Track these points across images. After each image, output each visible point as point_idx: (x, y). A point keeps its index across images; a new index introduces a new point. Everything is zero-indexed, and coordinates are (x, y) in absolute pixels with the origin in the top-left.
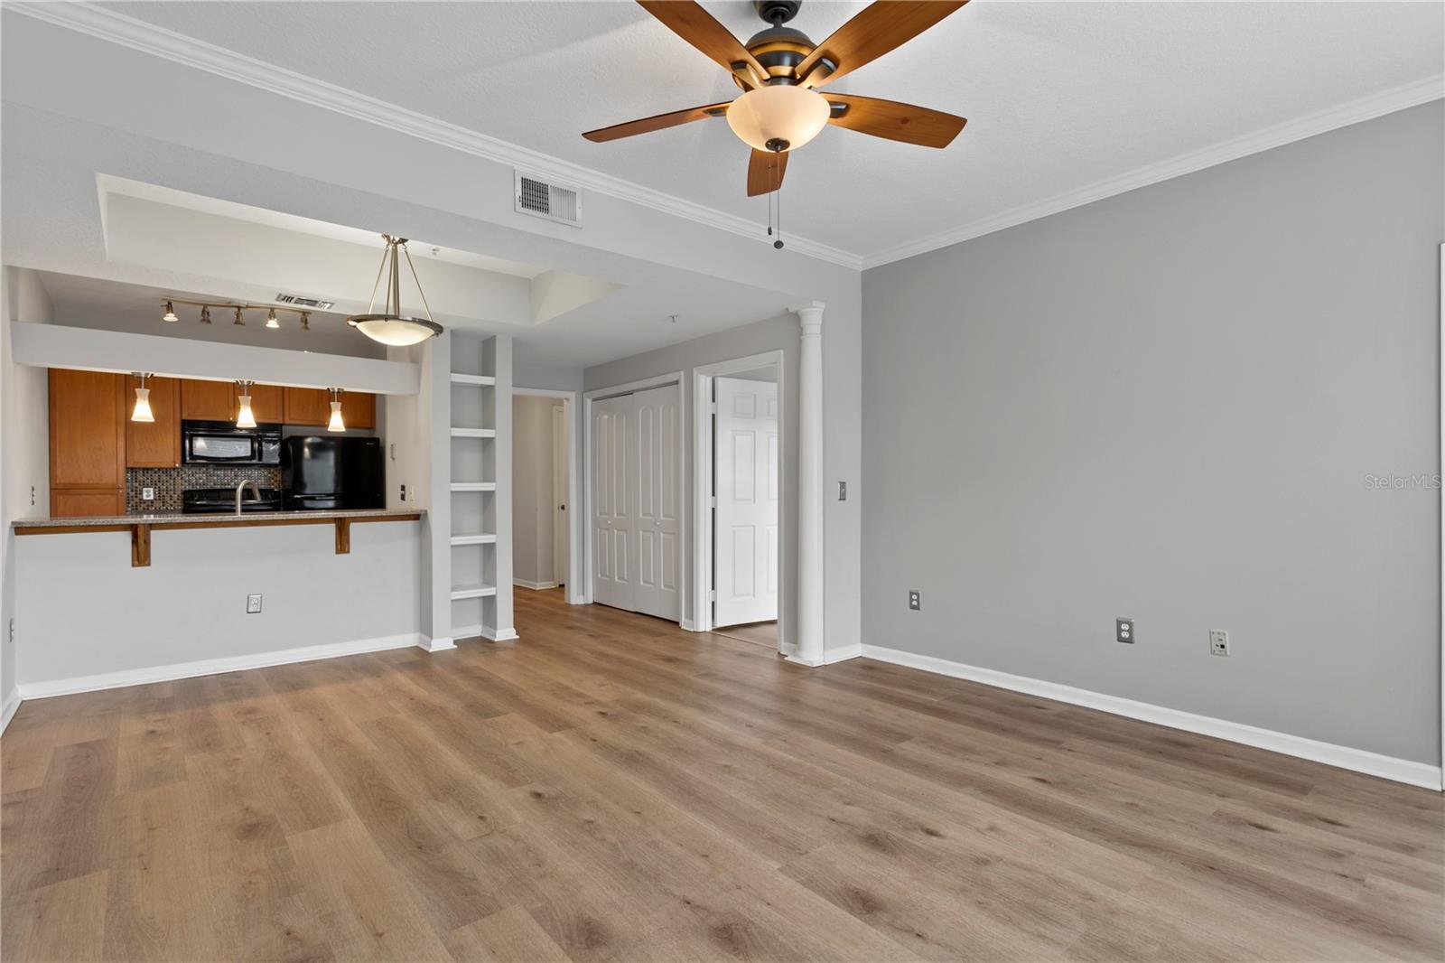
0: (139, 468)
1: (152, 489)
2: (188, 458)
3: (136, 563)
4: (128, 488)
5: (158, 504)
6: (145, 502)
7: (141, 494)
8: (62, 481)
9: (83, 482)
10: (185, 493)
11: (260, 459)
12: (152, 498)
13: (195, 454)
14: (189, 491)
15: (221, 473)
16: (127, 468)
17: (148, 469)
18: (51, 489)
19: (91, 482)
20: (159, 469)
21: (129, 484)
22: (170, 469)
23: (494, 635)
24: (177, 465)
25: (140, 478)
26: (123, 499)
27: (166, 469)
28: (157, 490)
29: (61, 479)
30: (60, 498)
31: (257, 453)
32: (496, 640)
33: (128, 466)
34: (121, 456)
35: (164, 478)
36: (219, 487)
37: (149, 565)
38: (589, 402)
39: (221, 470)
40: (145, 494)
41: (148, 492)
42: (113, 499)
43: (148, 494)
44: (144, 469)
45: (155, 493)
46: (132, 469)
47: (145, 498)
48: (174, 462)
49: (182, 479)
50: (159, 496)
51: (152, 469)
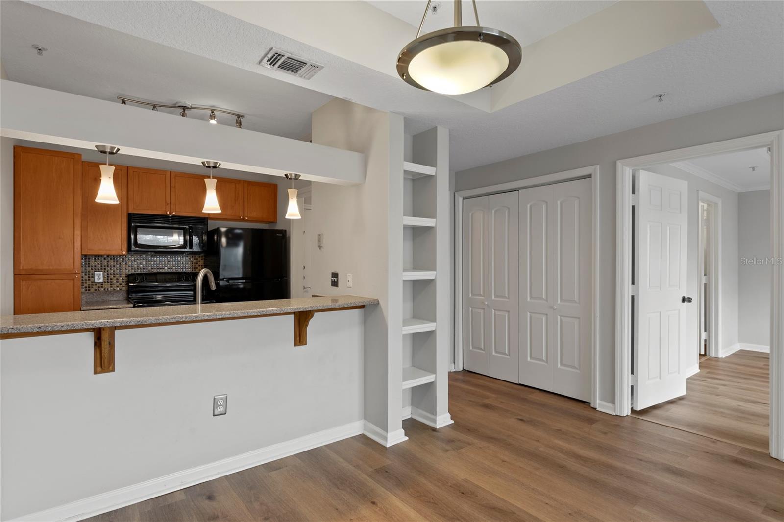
0: (92, 255)
1: (102, 273)
2: (133, 247)
3: (99, 369)
4: (82, 272)
5: (107, 286)
6: (96, 284)
7: (93, 277)
8: (25, 268)
9: (45, 268)
10: (128, 276)
11: (191, 247)
12: (101, 280)
13: (139, 242)
14: (132, 275)
15: (157, 259)
16: (82, 255)
17: (99, 256)
18: (15, 275)
19: (51, 268)
20: (108, 256)
21: (84, 268)
22: (117, 255)
23: (435, 421)
24: (124, 253)
25: (93, 263)
26: (79, 283)
27: (114, 256)
28: (106, 274)
29: (24, 265)
30: (23, 283)
31: (188, 243)
32: (438, 427)
33: (83, 253)
34: (78, 244)
35: (112, 263)
36: (155, 271)
37: (113, 370)
38: (460, 200)
39: (157, 256)
40: (96, 277)
41: (98, 275)
42: (71, 283)
43: (99, 277)
44: (95, 256)
45: (104, 277)
46: (86, 256)
47: (96, 281)
48: (122, 250)
49: (126, 264)
50: (108, 279)
51: (102, 256)
